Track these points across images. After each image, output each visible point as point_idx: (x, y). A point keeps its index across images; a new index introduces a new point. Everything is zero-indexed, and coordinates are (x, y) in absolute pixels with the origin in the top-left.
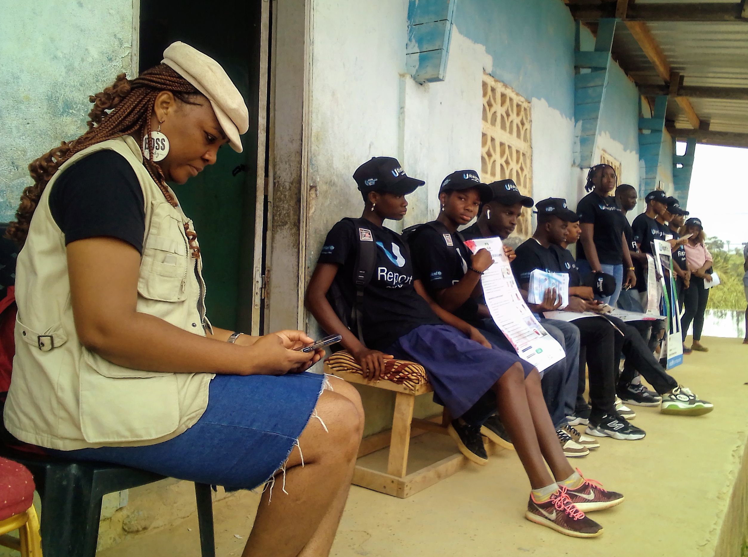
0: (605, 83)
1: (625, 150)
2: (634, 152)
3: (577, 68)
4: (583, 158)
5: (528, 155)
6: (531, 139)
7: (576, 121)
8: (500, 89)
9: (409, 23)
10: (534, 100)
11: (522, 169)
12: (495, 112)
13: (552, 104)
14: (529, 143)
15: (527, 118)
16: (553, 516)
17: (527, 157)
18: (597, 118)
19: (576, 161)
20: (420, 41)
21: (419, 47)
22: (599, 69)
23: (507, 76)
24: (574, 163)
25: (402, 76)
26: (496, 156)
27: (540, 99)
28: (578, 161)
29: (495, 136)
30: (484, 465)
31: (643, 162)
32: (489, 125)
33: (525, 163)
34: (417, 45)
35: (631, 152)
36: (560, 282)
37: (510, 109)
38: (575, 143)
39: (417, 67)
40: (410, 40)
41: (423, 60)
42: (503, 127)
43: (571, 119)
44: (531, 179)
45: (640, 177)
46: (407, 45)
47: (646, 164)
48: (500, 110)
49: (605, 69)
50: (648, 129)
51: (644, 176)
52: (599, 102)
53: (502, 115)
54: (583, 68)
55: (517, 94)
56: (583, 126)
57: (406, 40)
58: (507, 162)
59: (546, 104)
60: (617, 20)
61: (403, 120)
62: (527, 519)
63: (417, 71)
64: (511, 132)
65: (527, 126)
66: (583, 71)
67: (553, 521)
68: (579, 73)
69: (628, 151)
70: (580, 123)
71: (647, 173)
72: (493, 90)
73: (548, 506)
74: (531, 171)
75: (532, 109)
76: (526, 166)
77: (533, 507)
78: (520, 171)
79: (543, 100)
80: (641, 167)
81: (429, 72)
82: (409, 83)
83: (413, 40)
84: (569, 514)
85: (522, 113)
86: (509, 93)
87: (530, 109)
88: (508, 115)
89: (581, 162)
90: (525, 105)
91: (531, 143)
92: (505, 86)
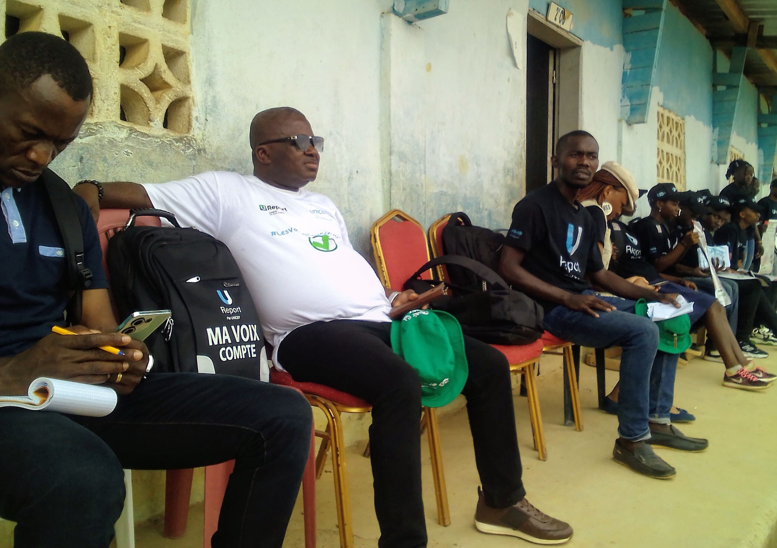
0: (738, 98)
1: (747, 143)
2: (754, 144)
3: (714, 86)
4: (720, 157)
5: (682, 159)
6: (684, 147)
7: (714, 127)
8: (666, 114)
9: (622, 86)
10: (687, 117)
11: (679, 169)
12: (664, 132)
13: (697, 118)
14: (683, 150)
15: (682, 132)
16: (741, 381)
17: (682, 161)
18: (731, 125)
19: (714, 159)
20: (631, 98)
21: (630, 102)
22: (732, 87)
23: (671, 105)
24: (712, 161)
25: (620, 121)
26: (664, 163)
27: (690, 116)
28: (715, 159)
29: (664, 149)
30: (685, 365)
31: (761, 151)
32: (660, 141)
33: (681, 166)
34: (628, 100)
35: (751, 144)
36: (722, 252)
37: (672, 128)
38: (713, 145)
39: (629, 114)
40: (624, 97)
41: (633, 110)
42: (668, 141)
43: (710, 126)
44: (685, 177)
45: (759, 164)
46: (621, 100)
47: (764, 152)
48: (666, 129)
49: (737, 87)
50: (765, 123)
51: (763, 163)
52: (733, 113)
53: (667, 133)
54: (719, 85)
55: (677, 115)
56: (719, 131)
57: (621, 97)
58: (671, 166)
59: (694, 119)
60: (748, 48)
61: (621, 150)
62: (723, 385)
63: (629, 117)
64: (672, 144)
65: (682, 137)
66: (720, 88)
67: (740, 384)
68: (716, 88)
69: (750, 144)
70: (717, 130)
71: (765, 161)
72: (662, 115)
73: (737, 376)
74: (685, 170)
75: (685, 125)
76: (681, 168)
77: (727, 378)
78: (677, 172)
79: (692, 116)
80: (759, 156)
81: (638, 118)
82: (624, 125)
83: (626, 98)
84: (750, 379)
85: (679, 128)
86: (672, 116)
87: (684, 124)
88: (671, 132)
89: (718, 159)
90: (681, 122)
91: (684, 149)
92: (670, 111)
